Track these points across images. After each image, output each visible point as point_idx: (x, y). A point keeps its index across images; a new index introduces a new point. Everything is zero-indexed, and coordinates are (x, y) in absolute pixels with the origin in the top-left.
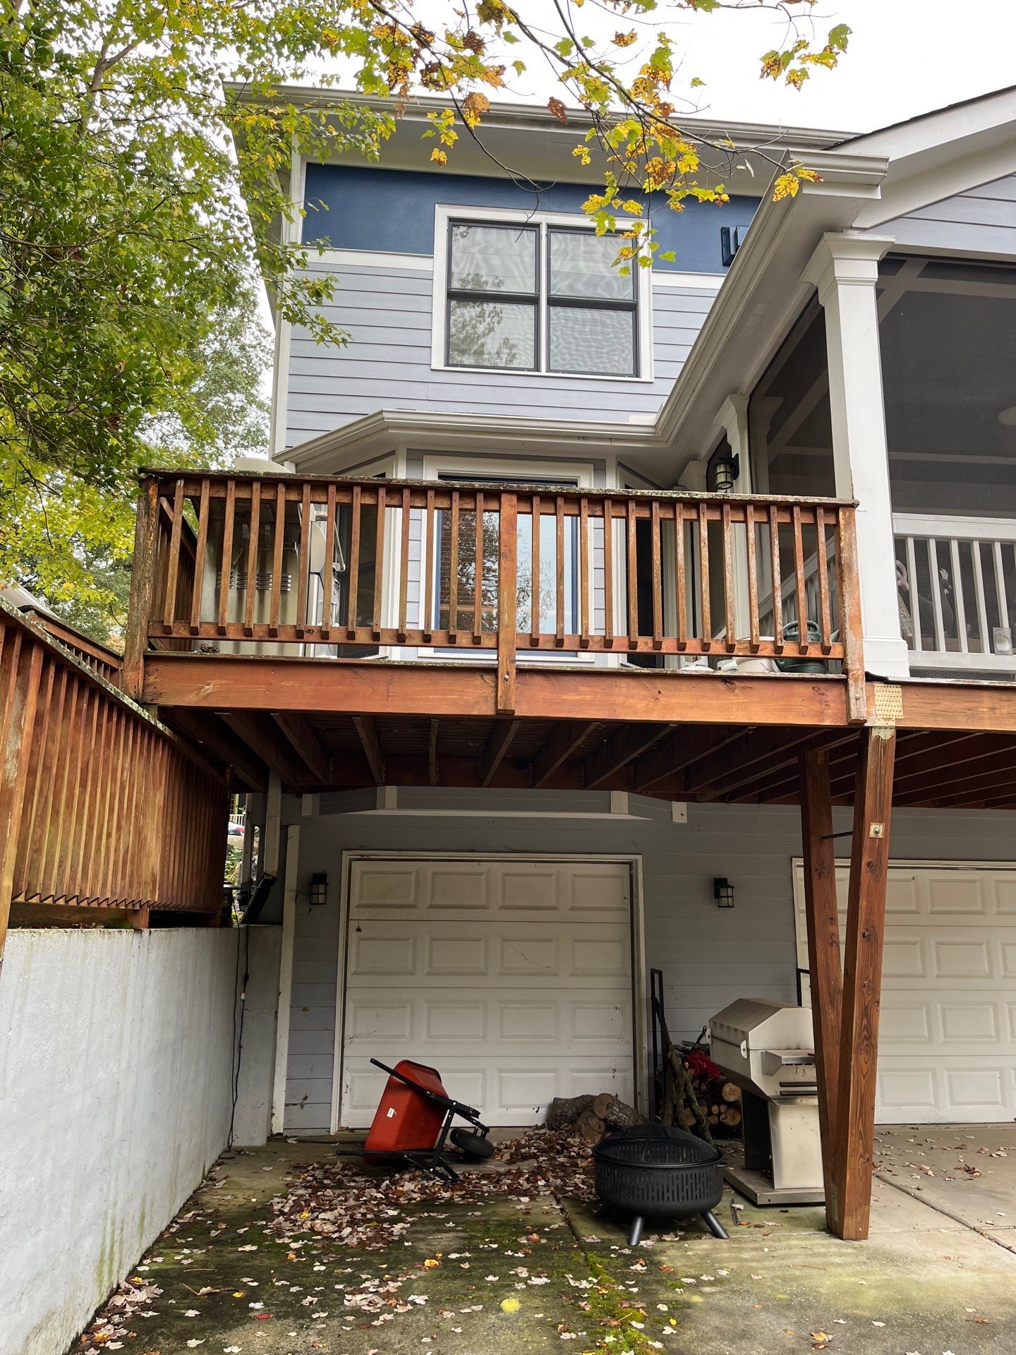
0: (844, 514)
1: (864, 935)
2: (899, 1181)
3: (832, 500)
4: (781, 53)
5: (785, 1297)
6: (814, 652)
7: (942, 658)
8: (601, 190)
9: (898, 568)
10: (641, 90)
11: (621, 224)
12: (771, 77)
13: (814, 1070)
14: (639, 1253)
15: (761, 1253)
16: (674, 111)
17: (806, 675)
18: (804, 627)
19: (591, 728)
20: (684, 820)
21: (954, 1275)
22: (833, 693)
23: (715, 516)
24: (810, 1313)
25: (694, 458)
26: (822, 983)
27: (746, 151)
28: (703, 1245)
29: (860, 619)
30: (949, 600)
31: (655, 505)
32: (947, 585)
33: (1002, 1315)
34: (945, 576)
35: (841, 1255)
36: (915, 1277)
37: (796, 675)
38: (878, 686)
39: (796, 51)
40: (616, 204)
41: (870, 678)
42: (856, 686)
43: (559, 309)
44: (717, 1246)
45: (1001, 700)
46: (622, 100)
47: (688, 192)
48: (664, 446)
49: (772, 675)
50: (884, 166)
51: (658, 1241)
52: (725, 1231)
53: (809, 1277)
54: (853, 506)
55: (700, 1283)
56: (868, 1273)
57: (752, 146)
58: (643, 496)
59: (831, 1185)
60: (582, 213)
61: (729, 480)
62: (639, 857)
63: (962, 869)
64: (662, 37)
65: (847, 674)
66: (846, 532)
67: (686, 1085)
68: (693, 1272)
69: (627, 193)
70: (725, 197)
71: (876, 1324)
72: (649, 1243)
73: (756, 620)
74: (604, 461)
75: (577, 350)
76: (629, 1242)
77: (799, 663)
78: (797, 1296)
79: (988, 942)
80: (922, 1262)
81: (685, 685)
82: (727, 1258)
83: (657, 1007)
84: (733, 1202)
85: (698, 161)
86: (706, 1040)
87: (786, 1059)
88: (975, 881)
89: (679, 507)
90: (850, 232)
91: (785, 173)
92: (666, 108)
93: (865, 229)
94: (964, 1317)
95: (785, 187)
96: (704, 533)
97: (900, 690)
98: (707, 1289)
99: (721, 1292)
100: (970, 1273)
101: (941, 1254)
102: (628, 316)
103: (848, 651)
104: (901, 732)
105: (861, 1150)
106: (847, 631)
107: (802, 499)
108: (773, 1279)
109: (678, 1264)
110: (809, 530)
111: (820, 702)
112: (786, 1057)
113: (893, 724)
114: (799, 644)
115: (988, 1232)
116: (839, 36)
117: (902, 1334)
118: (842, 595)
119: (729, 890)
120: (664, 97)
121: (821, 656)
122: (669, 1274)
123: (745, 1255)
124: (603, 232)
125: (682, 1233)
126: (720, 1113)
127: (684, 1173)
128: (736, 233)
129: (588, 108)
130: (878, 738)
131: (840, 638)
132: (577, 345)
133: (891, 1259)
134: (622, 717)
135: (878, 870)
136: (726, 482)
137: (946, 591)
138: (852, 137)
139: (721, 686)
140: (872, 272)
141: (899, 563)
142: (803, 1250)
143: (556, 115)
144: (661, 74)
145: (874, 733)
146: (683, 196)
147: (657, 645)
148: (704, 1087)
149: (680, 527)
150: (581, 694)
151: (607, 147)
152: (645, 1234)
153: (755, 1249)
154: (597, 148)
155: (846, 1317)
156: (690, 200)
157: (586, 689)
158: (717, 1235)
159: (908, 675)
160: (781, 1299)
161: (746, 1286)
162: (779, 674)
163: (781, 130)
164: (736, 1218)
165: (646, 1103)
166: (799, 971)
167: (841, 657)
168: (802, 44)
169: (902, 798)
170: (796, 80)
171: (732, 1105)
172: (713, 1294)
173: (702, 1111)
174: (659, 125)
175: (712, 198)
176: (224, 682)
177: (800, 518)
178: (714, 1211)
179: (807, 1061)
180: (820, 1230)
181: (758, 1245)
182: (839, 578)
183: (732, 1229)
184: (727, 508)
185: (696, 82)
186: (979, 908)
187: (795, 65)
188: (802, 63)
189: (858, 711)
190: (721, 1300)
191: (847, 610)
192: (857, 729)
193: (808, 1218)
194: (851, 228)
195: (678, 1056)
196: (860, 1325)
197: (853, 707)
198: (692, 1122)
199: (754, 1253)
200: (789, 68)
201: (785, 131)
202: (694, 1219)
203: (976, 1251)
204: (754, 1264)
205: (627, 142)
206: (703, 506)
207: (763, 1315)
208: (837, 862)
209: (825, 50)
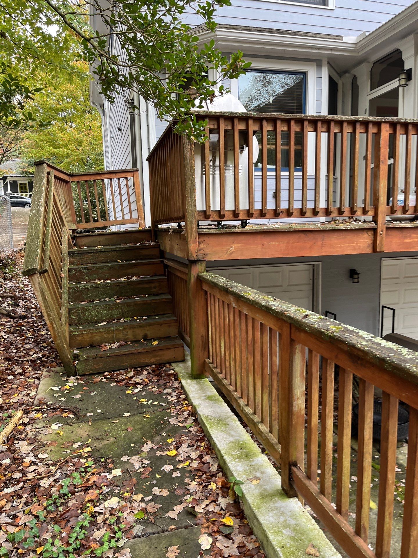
62: (320, 263)
74: (321, 60)
119: (357, 275)
166: (383, 307)
176: (240, 245)
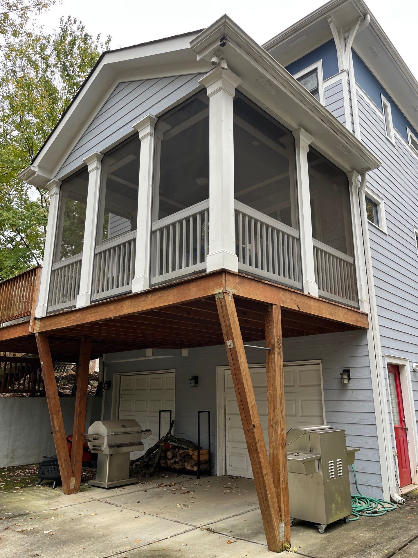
0: (37, 270)
38: (37, 321)
41: (36, 318)
42: (31, 322)
62: (175, 370)
79: (295, 399)
88: (290, 371)
97: (40, 321)
103: (32, 312)
113: (37, 331)
145: (36, 335)
189: (30, 329)
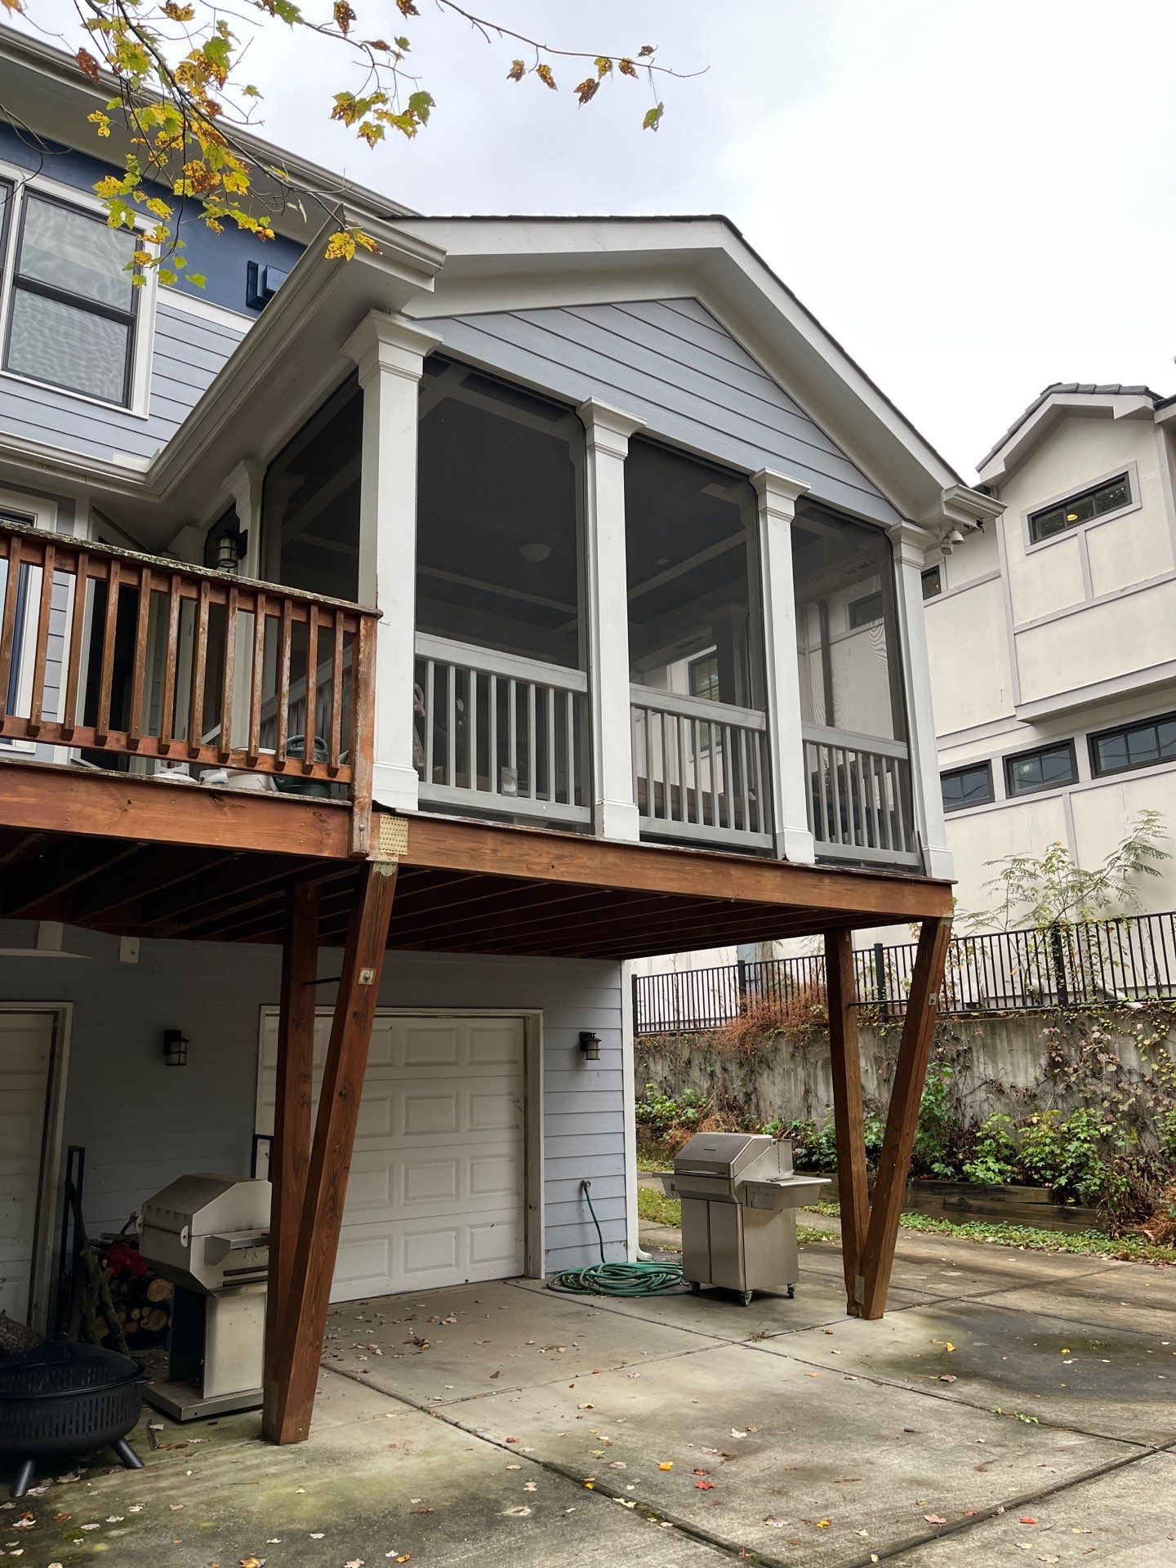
0: (366, 623)
1: (341, 1094)
2: (345, 1366)
3: (353, 606)
4: (357, 99)
5: (211, 1524)
6: (319, 773)
7: (451, 794)
8: (119, 173)
9: (416, 692)
10: (189, 76)
11: (140, 222)
12: (343, 122)
13: (267, 1252)
14: (28, 1506)
15: (182, 1478)
16: (221, 114)
17: (308, 798)
18: (311, 744)
19: (30, 840)
20: (134, 959)
21: (400, 1464)
22: (335, 822)
23: (220, 600)
24: (239, 1538)
25: (192, 523)
26: (287, 1149)
27: (305, 192)
28: (112, 1481)
29: (372, 742)
30: (462, 732)
31: (146, 573)
32: (462, 716)
33: (447, 1500)
34: (461, 708)
35: (277, 1463)
36: (357, 1474)
37: (296, 797)
38: (384, 818)
39: (374, 103)
40: (139, 197)
41: (377, 808)
42: (362, 816)
43: (26, 295)
44: (129, 1479)
45: (503, 842)
46: (163, 80)
47: (227, 212)
48: (156, 501)
49: (270, 793)
50: (441, 258)
51: (52, 1485)
52: (139, 1459)
53: (239, 1496)
54: (376, 616)
55: (106, 1527)
56: (308, 1478)
57: (311, 189)
58: (131, 559)
59: (273, 1383)
60: (94, 193)
61: (234, 558)
62: (69, 1006)
63: (441, 1017)
64: (222, 26)
65: (353, 801)
66: (366, 644)
67: (101, 1288)
68: (96, 1515)
69: (154, 188)
70: (270, 233)
71: (315, 1536)
72: (40, 1489)
73: (257, 729)
74: (74, 501)
75: (44, 352)
76: (13, 1492)
77: (301, 783)
78: (224, 1520)
79: (457, 1095)
80: (366, 1455)
81: (162, 796)
82: (142, 1491)
83: (73, 1195)
84: (150, 1423)
85: (248, 184)
86: (136, 1230)
87: (236, 1243)
89: (176, 580)
90: (398, 316)
91: (342, 231)
92: (214, 107)
93: (413, 319)
94: (409, 1510)
95: (338, 246)
96: (205, 617)
97: (406, 823)
98: (114, 1533)
99: (131, 1533)
100: (417, 1460)
101: (386, 1443)
102: (122, 330)
103: (357, 775)
104: (403, 869)
105: (310, 1338)
106: (358, 753)
107: (322, 598)
108: (196, 1506)
109: (78, 1509)
110: (327, 634)
111: (320, 830)
112: (235, 1240)
113: (395, 859)
114: (303, 762)
115: (437, 1409)
116: (421, 104)
117: (343, 1542)
118: (356, 713)
119: (183, 1044)
120: (211, 94)
121: (326, 778)
122: (65, 1525)
123: (163, 1484)
124: (118, 225)
125: (84, 1471)
126: (142, 1317)
127: (92, 1397)
128: (265, 273)
129: (116, 72)
130: (379, 874)
131: (350, 760)
132: (46, 345)
133: (332, 1458)
134: (76, 830)
135: (363, 1020)
136: (230, 560)
137: (460, 723)
138: (411, 215)
139: (208, 802)
140: (417, 367)
141: (417, 686)
142: (233, 1465)
143: (85, 70)
144: (215, 68)
145: (375, 869)
146: (221, 214)
147: (133, 744)
148: (124, 1288)
149: (175, 605)
150: (20, 795)
151: (134, 125)
152: (34, 1481)
153: (176, 1474)
154: (120, 122)
155: (280, 1535)
156: (228, 221)
157: (30, 789)
158: (128, 1465)
159: (416, 808)
160: (205, 1528)
161: (163, 1520)
162: (277, 794)
163: (344, 183)
164: (154, 1442)
165: (44, 1317)
166: (256, 1137)
167: (348, 781)
168: (379, 97)
169: (396, 940)
170: (371, 134)
171: (161, 1306)
172: (122, 1537)
173: (117, 1317)
174: (204, 125)
175: (255, 228)
177: (317, 621)
178: (127, 1437)
179: (258, 1243)
180: (253, 1439)
181: (178, 1469)
182: (353, 693)
183: (148, 1455)
184: (234, 592)
185: (251, 90)
186: (453, 1058)
187: (369, 117)
188: (378, 118)
189: (362, 842)
190: (133, 1544)
191: (359, 731)
192: (356, 863)
193: (241, 1426)
194: (400, 313)
195: (95, 1253)
196: (296, 1540)
197: (355, 838)
198: (105, 1332)
199: (174, 1480)
200: (364, 119)
201: (350, 186)
202: (99, 1452)
203: (422, 1433)
204: (173, 1493)
205: (159, 128)
206: (206, 585)
207: (184, 1551)
208: (318, 1010)
209: (405, 113)
